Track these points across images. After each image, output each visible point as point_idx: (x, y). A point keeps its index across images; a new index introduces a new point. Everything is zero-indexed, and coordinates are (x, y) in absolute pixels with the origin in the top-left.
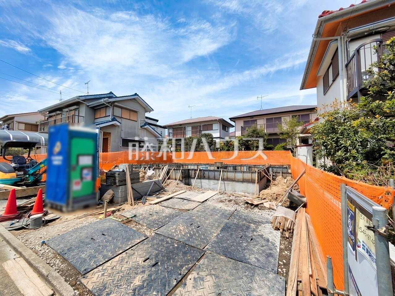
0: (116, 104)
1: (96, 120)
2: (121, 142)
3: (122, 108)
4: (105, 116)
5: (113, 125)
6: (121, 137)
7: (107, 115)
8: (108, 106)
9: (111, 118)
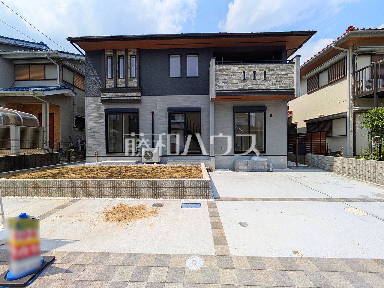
0: (67, 63)
1: (16, 82)
2: (74, 122)
3: (73, 72)
4: (44, 78)
5: (62, 95)
6: (74, 115)
7: (46, 78)
8: (52, 64)
9: (58, 83)
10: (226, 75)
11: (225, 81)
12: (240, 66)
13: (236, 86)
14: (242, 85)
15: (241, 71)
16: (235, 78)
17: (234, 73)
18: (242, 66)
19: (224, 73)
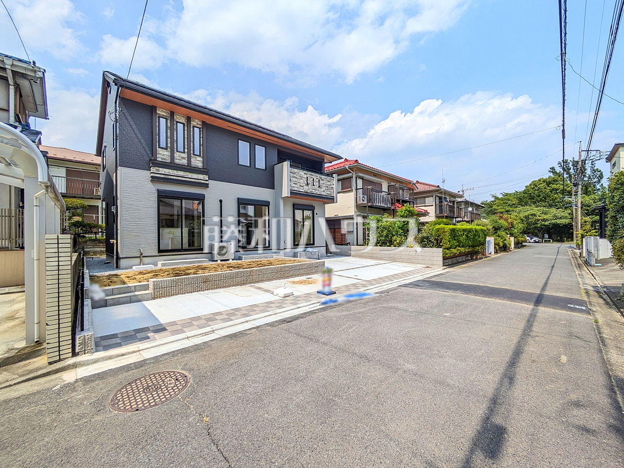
10: (296, 178)
11: (296, 183)
12: (305, 172)
13: (302, 188)
14: (306, 189)
15: (305, 176)
16: (302, 181)
17: (302, 177)
18: (306, 172)
19: (295, 176)
